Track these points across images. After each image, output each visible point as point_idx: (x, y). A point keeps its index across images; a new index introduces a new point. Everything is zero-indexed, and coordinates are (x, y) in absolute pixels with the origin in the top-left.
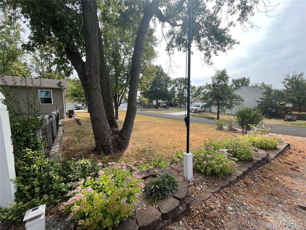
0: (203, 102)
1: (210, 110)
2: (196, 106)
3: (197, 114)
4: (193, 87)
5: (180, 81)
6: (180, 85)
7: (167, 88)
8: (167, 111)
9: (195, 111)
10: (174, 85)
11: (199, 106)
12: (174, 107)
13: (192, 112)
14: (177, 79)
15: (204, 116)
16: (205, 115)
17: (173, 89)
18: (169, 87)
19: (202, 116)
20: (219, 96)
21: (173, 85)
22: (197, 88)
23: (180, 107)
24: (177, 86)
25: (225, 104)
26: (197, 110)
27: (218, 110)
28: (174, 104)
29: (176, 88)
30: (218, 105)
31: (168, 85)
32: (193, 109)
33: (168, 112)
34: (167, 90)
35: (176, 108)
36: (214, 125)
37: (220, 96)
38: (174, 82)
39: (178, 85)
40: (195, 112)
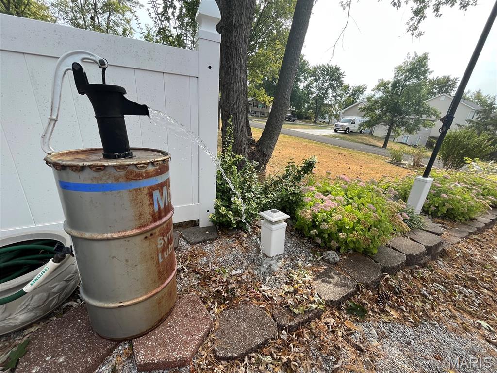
0: (364, 115)
1: (371, 132)
2: (349, 121)
3: (347, 136)
4: (345, 86)
5: (324, 71)
6: (322, 79)
7: (299, 83)
8: (294, 126)
9: (345, 131)
10: (312, 78)
11: (354, 123)
12: (304, 121)
13: (339, 131)
14: (319, 68)
15: (360, 141)
16: (362, 139)
17: (309, 86)
18: (302, 81)
19: (357, 140)
20: (397, 108)
21: (310, 79)
22: (352, 89)
23: (315, 122)
24: (316, 80)
25: (403, 124)
26: (348, 128)
27: (389, 134)
28: (305, 116)
29: (315, 85)
30: (391, 124)
31: (301, 77)
32: (342, 126)
33: (296, 128)
34: (298, 88)
35: (307, 122)
36: (384, 157)
37: (399, 108)
38: (313, 73)
39: (320, 78)
40: (345, 133)
